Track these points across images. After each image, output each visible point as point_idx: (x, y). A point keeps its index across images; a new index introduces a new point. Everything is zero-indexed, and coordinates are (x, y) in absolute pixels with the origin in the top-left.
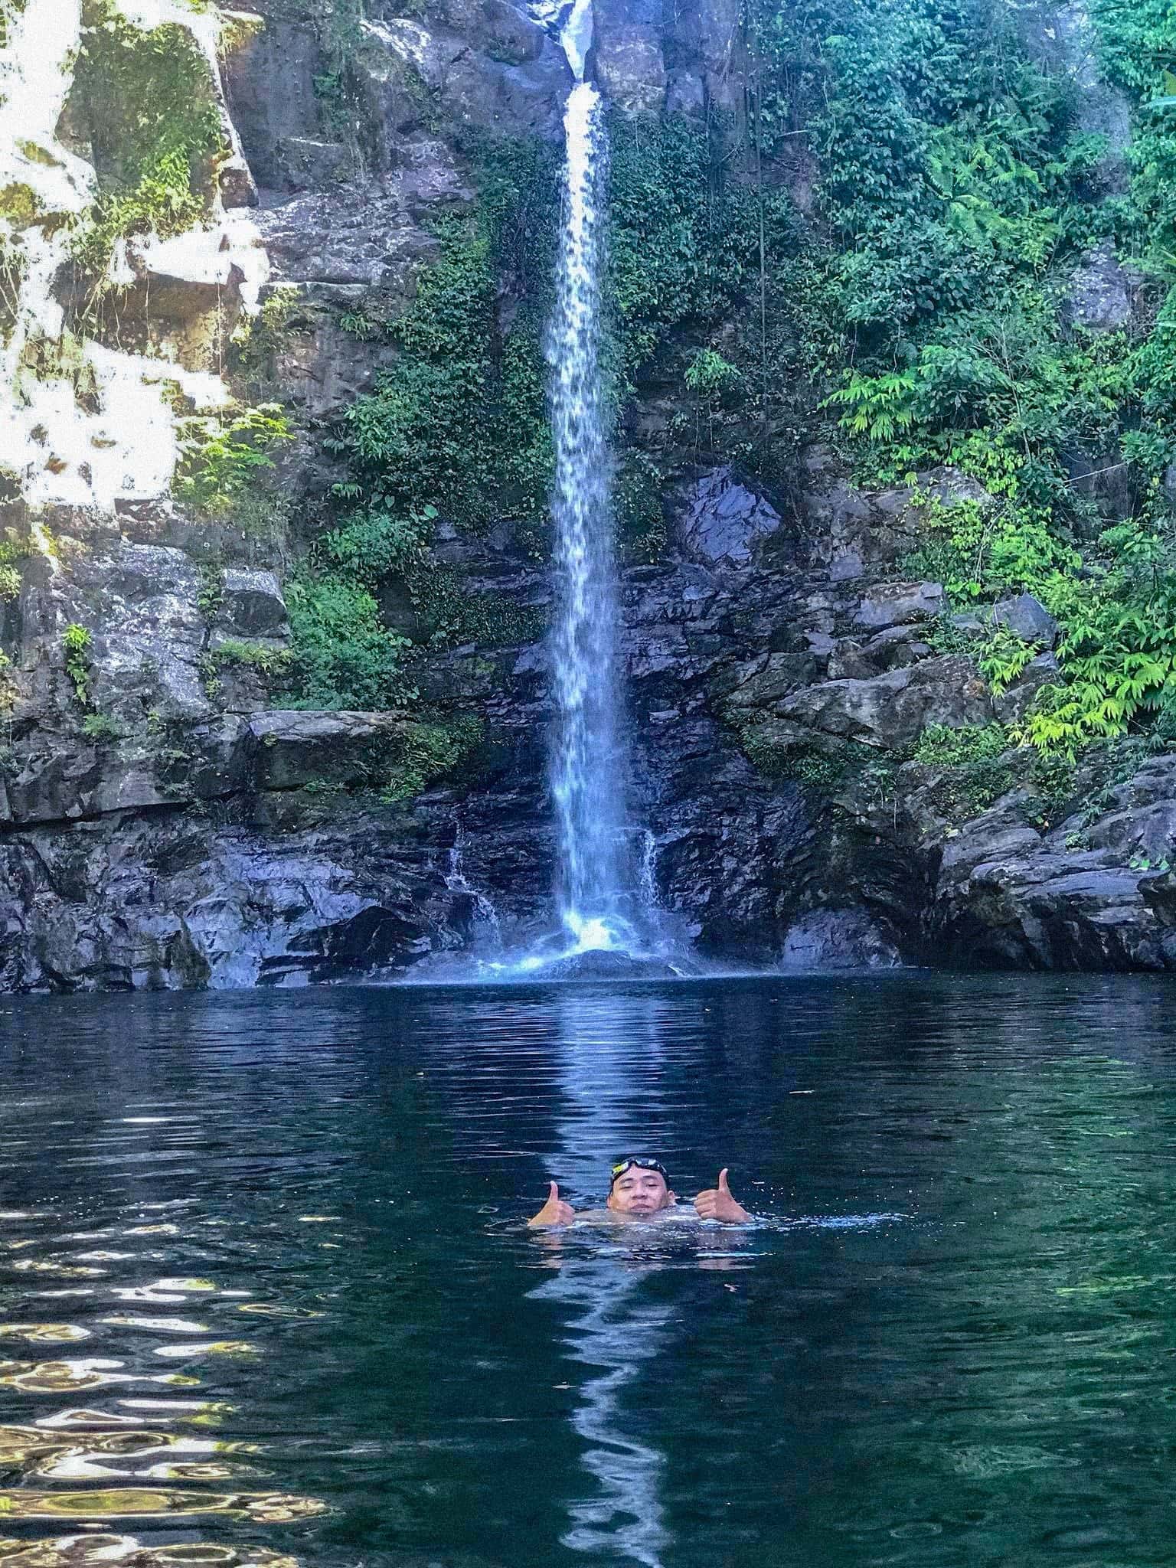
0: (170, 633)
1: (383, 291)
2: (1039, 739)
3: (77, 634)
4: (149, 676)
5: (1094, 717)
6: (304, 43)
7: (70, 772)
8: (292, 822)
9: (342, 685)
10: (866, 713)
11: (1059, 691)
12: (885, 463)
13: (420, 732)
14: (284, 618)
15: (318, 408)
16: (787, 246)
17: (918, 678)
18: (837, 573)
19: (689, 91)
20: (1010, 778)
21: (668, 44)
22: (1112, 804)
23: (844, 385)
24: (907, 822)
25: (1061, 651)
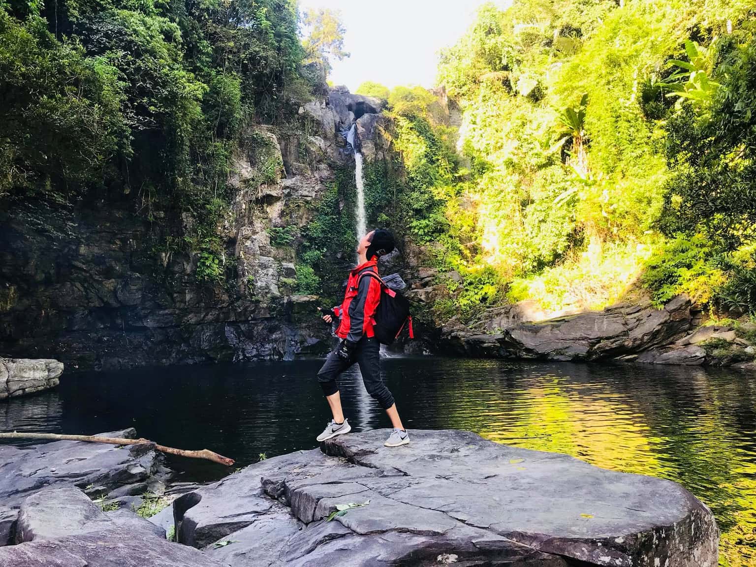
0: (271, 277)
1: (315, 199)
2: (461, 304)
3: (251, 277)
4: (267, 287)
5: (473, 299)
6: (296, 141)
7: (249, 309)
8: (300, 321)
9: (307, 289)
10: (423, 297)
11: (465, 293)
12: (422, 240)
13: (324, 301)
14: (295, 274)
15: (301, 225)
16: (401, 191)
17: (434, 290)
18: (411, 264)
19: (380, 156)
20: (455, 312)
21: (376, 145)
22: (479, 319)
23: (412, 222)
24: (433, 322)
25: (465, 284)
